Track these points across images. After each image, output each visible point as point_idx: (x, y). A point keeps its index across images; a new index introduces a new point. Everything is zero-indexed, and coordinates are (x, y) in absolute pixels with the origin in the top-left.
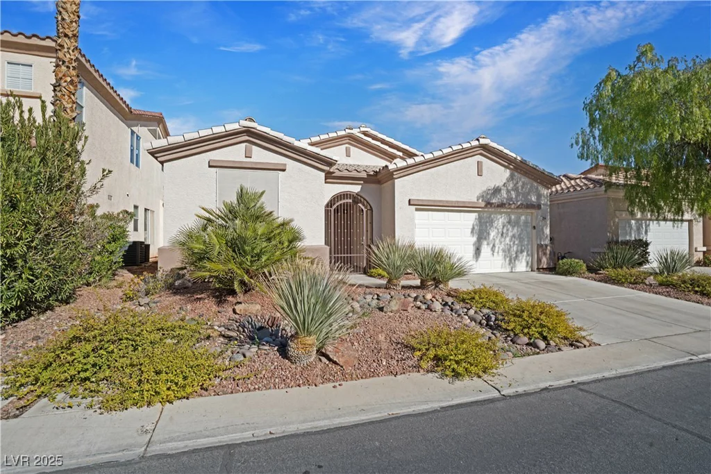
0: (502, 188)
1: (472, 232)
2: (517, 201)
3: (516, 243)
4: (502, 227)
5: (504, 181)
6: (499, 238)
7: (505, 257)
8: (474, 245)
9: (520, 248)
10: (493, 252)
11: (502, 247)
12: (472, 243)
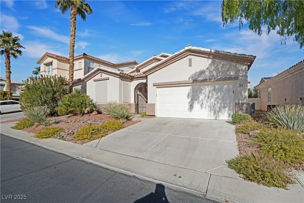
0: (206, 70)
1: (188, 96)
2: (218, 77)
3: (220, 102)
4: (208, 93)
5: (208, 66)
6: (206, 99)
7: (210, 110)
8: (189, 103)
9: (223, 105)
10: (202, 107)
11: (209, 104)
12: (188, 103)
